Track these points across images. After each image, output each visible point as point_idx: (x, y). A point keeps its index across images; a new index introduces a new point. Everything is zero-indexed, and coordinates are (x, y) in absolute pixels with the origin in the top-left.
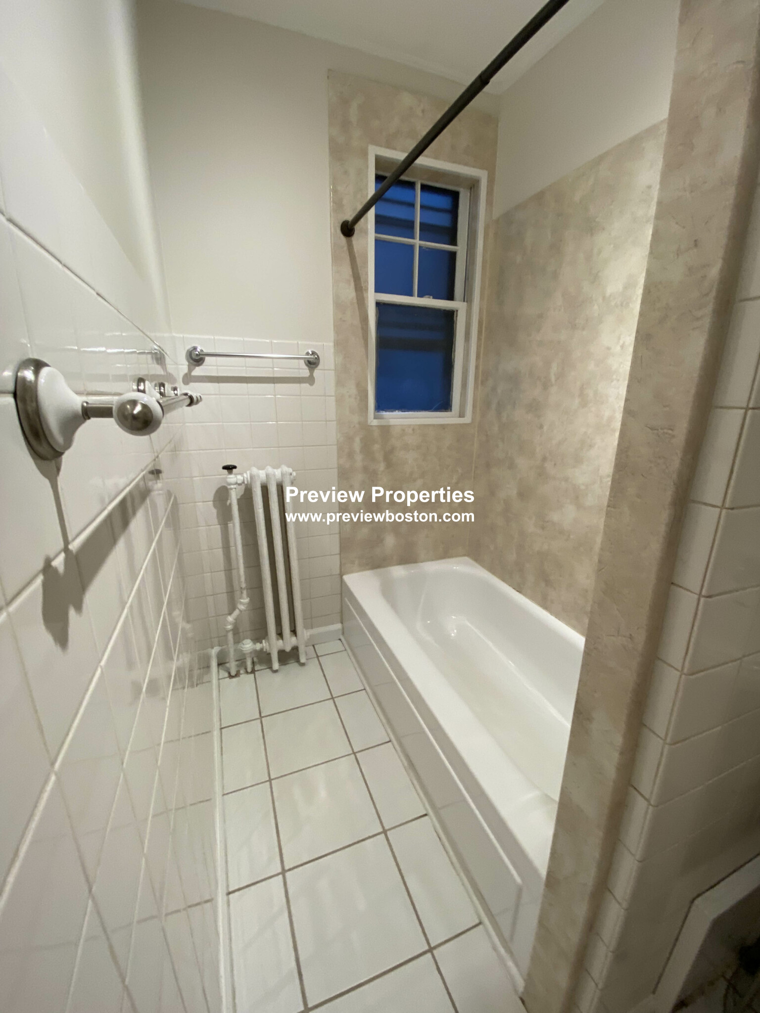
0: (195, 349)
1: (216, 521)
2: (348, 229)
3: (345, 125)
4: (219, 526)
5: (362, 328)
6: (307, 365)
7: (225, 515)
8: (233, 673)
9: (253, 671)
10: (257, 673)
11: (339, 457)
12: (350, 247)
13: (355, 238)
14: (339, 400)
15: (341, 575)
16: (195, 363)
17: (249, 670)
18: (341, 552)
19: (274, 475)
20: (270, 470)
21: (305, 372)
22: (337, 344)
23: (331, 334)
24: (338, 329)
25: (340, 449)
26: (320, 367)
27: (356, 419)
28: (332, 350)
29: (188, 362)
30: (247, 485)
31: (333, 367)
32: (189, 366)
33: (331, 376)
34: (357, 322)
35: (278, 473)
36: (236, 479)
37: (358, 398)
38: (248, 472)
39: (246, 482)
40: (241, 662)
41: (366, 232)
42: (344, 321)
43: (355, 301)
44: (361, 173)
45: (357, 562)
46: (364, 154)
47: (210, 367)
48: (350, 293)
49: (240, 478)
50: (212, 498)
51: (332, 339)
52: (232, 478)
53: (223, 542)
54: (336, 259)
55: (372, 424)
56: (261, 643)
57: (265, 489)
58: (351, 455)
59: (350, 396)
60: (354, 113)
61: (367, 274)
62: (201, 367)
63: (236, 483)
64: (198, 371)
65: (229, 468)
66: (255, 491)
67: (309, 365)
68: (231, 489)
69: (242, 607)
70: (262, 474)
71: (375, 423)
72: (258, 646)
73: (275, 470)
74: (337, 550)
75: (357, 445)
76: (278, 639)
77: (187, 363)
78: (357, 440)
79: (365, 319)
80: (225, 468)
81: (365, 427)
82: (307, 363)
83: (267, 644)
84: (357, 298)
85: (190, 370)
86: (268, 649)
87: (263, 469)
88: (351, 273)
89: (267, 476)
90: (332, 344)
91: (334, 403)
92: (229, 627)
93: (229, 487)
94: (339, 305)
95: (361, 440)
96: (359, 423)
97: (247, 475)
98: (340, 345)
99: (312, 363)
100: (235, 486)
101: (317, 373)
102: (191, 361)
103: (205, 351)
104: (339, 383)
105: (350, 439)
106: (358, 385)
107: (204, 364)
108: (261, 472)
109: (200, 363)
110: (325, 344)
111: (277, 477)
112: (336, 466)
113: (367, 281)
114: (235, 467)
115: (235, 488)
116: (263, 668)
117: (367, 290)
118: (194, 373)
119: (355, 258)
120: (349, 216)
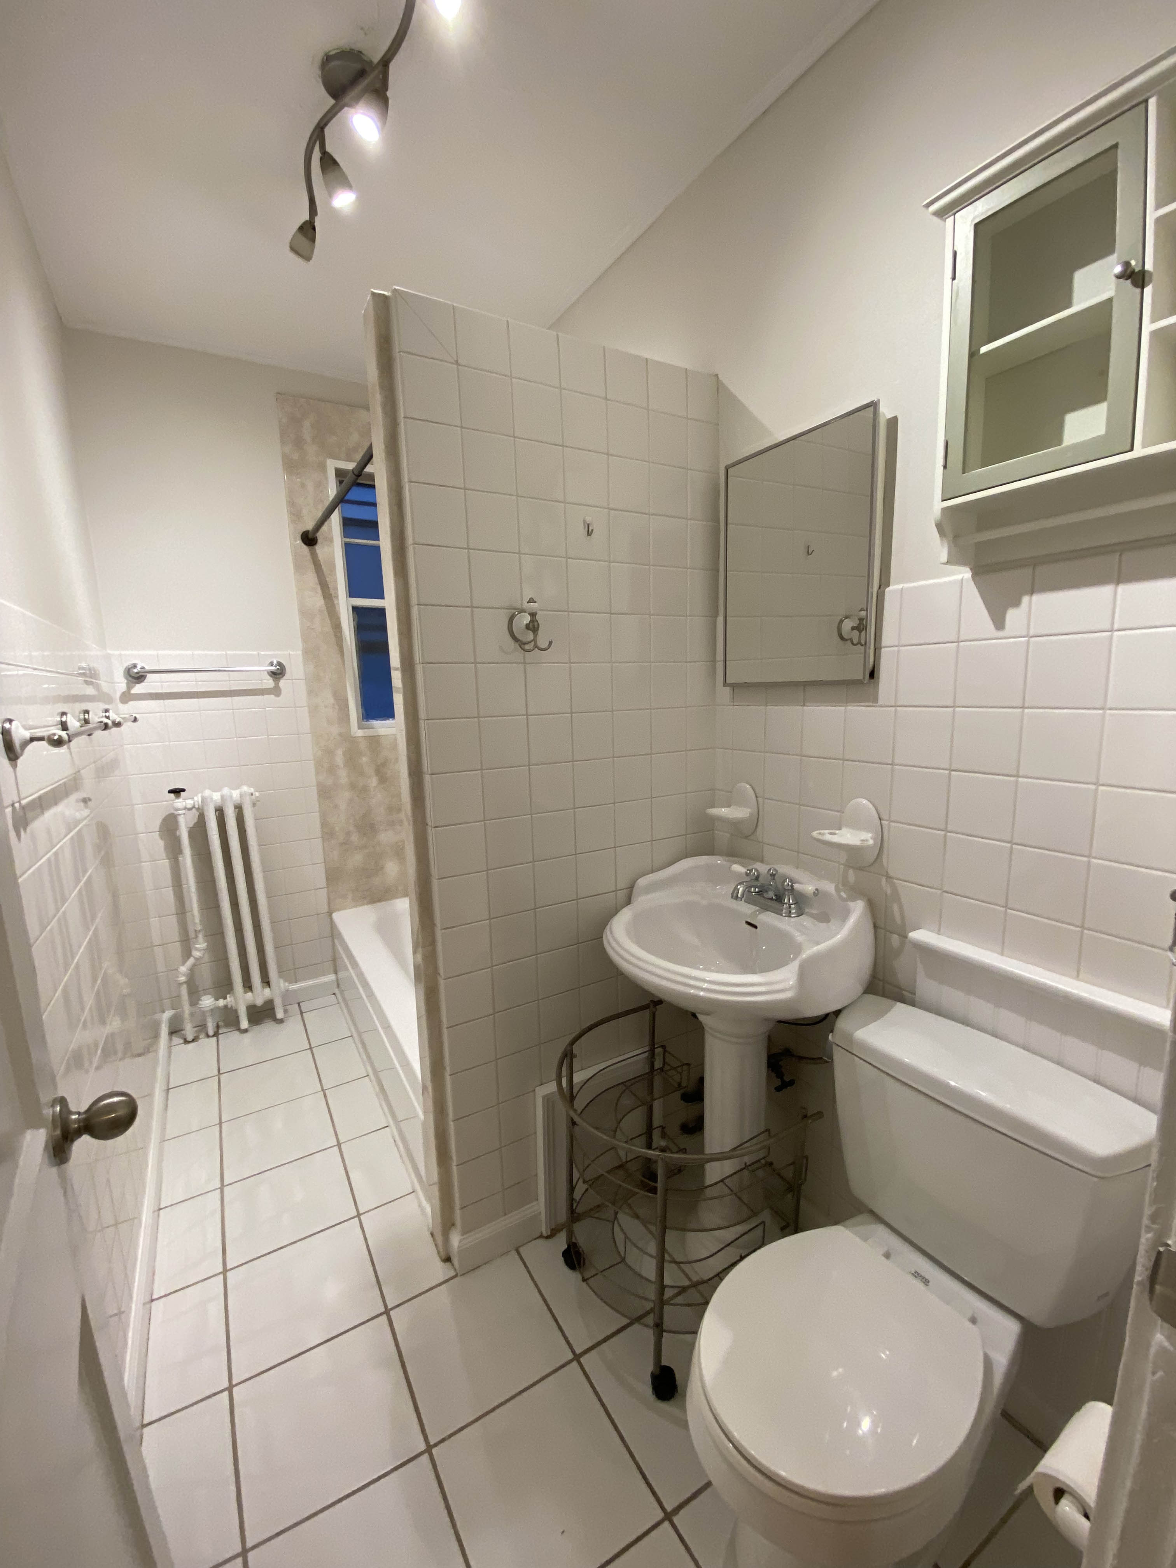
0: (135, 666)
1: (164, 855)
2: (309, 539)
3: (299, 443)
4: (168, 860)
5: (336, 636)
6: (271, 676)
7: (174, 850)
8: (190, 1038)
9: (216, 1034)
10: (220, 1036)
11: (317, 773)
12: (314, 556)
13: (318, 548)
14: (313, 710)
15: (330, 914)
16: (135, 681)
17: (211, 1033)
18: (328, 884)
19: (231, 797)
20: (226, 791)
21: (270, 683)
22: (306, 652)
23: (299, 643)
24: (305, 638)
25: (319, 764)
26: (287, 676)
27: (335, 730)
28: (301, 659)
29: (127, 679)
30: (198, 809)
31: (303, 677)
32: (128, 684)
33: (302, 687)
34: (328, 629)
35: (236, 794)
36: (184, 803)
37: (336, 707)
38: (200, 795)
39: (197, 807)
40: (201, 1028)
41: (331, 540)
42: (312, 629)
43: (324, 608)
44: (320, 486)
45: (350, 896)
46: (322, 467)
47: (152, 684)
48: (318, 601)
49: (189, 803)
50: (157, 829)
51: (301, 648)
52: (180, 803)
53: (172, 880)
54: (298, 567)
55: (357, 735)
56: (225, 998)
57: (220, 813)
58: (332, 770)
59: (326, 707)
60: (307, 433)
61: (336, 581)
62: (142, 684)
63: (185, 808)
64: (138, 689)
65: (177, 792)
66: (207, 816)
67: (273, 676)
68: (180, 815)
69: (197, 954)
70: (216, 796)
71: (360, 733)
72: (221, 1003)
73: (233, 791)
74: (322, 882)
75: (339, 759)
76: (246, 992)
77: (126, 681)
78: (340, 752)
79: (337, 627)
80: (170, 792)
81: (347, 738)
82: (271, 673)
83: (232, 998)
84: (326, 605)
85: (129, 688)
86: (234, 1005)
87: (219, 790)
88: (317, 581)
89: (222, 797)
90: (300, 652)
91: (307, 715)
92: (183, 979)
93: (176, 813)
94: (305, 613)
95: (344, 754)
96: (340, 734)
97: (198, 799)
98: (310, 653)
99: (278, 673)
100: (183, 812)
101: (282, 683)
102: (130, 679)
103: (147, 668)
104: (311, 692)
105: (329, 752)
106: (335, 695)
107: (145, 681)
108: (214, 794)
109: (142, 679)
110: (291, 653)
111: (234, 799)
112: (314, 783)
113: (336, 589)
114: (183, 790)
115: (184, 814)
116: (229, 1030)
117: (337, 597)
118: (133, 691)
119: (321, 566)
120: (309, 526)
